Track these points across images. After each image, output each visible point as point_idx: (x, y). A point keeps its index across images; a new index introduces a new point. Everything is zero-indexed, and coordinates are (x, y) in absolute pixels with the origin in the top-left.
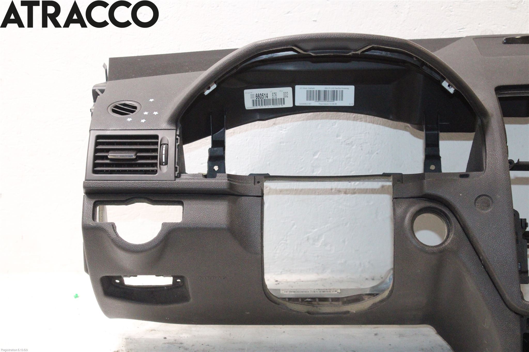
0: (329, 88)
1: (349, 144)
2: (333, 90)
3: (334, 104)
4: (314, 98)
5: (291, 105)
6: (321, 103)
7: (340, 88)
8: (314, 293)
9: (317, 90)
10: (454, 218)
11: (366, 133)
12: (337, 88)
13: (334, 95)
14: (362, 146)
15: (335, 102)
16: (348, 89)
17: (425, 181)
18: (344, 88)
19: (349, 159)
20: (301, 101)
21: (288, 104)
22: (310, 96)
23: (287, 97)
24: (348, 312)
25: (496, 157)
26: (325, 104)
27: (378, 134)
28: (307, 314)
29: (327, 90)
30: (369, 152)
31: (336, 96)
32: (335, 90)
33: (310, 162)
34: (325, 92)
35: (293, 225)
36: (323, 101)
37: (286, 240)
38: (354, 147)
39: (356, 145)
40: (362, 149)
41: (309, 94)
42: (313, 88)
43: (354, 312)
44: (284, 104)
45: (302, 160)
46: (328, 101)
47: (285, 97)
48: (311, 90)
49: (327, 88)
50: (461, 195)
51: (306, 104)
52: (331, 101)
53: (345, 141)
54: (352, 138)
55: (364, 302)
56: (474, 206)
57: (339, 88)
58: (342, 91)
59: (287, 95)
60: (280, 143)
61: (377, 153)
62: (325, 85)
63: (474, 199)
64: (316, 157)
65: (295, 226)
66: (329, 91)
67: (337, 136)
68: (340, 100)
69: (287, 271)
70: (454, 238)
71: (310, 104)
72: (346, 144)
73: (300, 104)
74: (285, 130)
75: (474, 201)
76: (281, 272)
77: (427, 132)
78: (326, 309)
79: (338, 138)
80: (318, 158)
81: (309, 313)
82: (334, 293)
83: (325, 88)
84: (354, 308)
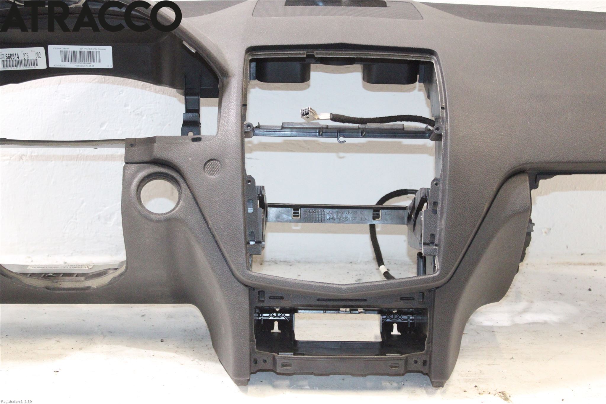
0: (85, 49)
1: (138, 114)
2: (89, 50)
3: (91, 66)
4: (69, 60)
5: (45, 67)
6: (77, 64)
7: (97, 49)
8: (64, 269)
9: (72, 50)
10: (185, 184)
11: (156, 102)
12: (93, 49)
13: (91, 57)
14: (152, 117)
15: (92, 64)
16: (105, 49)
17: (155, 144)
18: (101, 49)
19: (139, 131)
20: (55, 62)
21: (42, 65)
22: (64, 56)
23: (40, 58)
24: (89, 288)
25: (229, 119)
26: (82, 66)
27: (169, 104)
28: (45, 289)
29: (82, 50)
30: (160, 123)
31: (93, 56)
32: (92, 50)
33: (98, 133)
34: (81, 52)
35: (83, 202)
36: (79, 63)
37: (76, 219)
38: (144, 118)
39: (146, 116)
40: (152, 120)
41: (64, 54)
42: (67, 49)
43: (95, 287)
44: (37, 65)
45: (89, 132)
46: (84, 63)
47: (37, 58)
48: (66, 50)
49: (83, 49)
50: (190, 159)
51: (60, 65)
52: (87, 62)
53: (133, 111)
54: (141, 108)
55: (105, 277)
56: (203, 171)
57: (95, 48)
58: (99, 52)
59: (39, 55)
60: (64, 112)
61: (169, 125)
62: (80, 45)
63: (204, 164)
64: (104, 128)
65: (84, 204)
66: (84, 51)
67: (126, 106)
68: (97, 61)
69: (78, 252)
70: (183, 205)
71: (65, 65)
72: (136, 115)
73: (54, 66)
74: (68, 98)
75: (203, 166)
76: (72, 254)
77: (187, 97)
78: (67, 284)
79: (127, 108)
80: (106, 129)
81: (47, 288)
82: (85, 269)
83: (81, 49)
84: (94, 283)
